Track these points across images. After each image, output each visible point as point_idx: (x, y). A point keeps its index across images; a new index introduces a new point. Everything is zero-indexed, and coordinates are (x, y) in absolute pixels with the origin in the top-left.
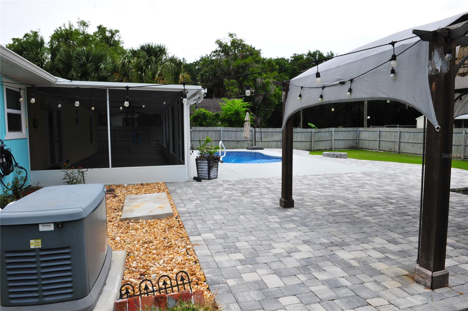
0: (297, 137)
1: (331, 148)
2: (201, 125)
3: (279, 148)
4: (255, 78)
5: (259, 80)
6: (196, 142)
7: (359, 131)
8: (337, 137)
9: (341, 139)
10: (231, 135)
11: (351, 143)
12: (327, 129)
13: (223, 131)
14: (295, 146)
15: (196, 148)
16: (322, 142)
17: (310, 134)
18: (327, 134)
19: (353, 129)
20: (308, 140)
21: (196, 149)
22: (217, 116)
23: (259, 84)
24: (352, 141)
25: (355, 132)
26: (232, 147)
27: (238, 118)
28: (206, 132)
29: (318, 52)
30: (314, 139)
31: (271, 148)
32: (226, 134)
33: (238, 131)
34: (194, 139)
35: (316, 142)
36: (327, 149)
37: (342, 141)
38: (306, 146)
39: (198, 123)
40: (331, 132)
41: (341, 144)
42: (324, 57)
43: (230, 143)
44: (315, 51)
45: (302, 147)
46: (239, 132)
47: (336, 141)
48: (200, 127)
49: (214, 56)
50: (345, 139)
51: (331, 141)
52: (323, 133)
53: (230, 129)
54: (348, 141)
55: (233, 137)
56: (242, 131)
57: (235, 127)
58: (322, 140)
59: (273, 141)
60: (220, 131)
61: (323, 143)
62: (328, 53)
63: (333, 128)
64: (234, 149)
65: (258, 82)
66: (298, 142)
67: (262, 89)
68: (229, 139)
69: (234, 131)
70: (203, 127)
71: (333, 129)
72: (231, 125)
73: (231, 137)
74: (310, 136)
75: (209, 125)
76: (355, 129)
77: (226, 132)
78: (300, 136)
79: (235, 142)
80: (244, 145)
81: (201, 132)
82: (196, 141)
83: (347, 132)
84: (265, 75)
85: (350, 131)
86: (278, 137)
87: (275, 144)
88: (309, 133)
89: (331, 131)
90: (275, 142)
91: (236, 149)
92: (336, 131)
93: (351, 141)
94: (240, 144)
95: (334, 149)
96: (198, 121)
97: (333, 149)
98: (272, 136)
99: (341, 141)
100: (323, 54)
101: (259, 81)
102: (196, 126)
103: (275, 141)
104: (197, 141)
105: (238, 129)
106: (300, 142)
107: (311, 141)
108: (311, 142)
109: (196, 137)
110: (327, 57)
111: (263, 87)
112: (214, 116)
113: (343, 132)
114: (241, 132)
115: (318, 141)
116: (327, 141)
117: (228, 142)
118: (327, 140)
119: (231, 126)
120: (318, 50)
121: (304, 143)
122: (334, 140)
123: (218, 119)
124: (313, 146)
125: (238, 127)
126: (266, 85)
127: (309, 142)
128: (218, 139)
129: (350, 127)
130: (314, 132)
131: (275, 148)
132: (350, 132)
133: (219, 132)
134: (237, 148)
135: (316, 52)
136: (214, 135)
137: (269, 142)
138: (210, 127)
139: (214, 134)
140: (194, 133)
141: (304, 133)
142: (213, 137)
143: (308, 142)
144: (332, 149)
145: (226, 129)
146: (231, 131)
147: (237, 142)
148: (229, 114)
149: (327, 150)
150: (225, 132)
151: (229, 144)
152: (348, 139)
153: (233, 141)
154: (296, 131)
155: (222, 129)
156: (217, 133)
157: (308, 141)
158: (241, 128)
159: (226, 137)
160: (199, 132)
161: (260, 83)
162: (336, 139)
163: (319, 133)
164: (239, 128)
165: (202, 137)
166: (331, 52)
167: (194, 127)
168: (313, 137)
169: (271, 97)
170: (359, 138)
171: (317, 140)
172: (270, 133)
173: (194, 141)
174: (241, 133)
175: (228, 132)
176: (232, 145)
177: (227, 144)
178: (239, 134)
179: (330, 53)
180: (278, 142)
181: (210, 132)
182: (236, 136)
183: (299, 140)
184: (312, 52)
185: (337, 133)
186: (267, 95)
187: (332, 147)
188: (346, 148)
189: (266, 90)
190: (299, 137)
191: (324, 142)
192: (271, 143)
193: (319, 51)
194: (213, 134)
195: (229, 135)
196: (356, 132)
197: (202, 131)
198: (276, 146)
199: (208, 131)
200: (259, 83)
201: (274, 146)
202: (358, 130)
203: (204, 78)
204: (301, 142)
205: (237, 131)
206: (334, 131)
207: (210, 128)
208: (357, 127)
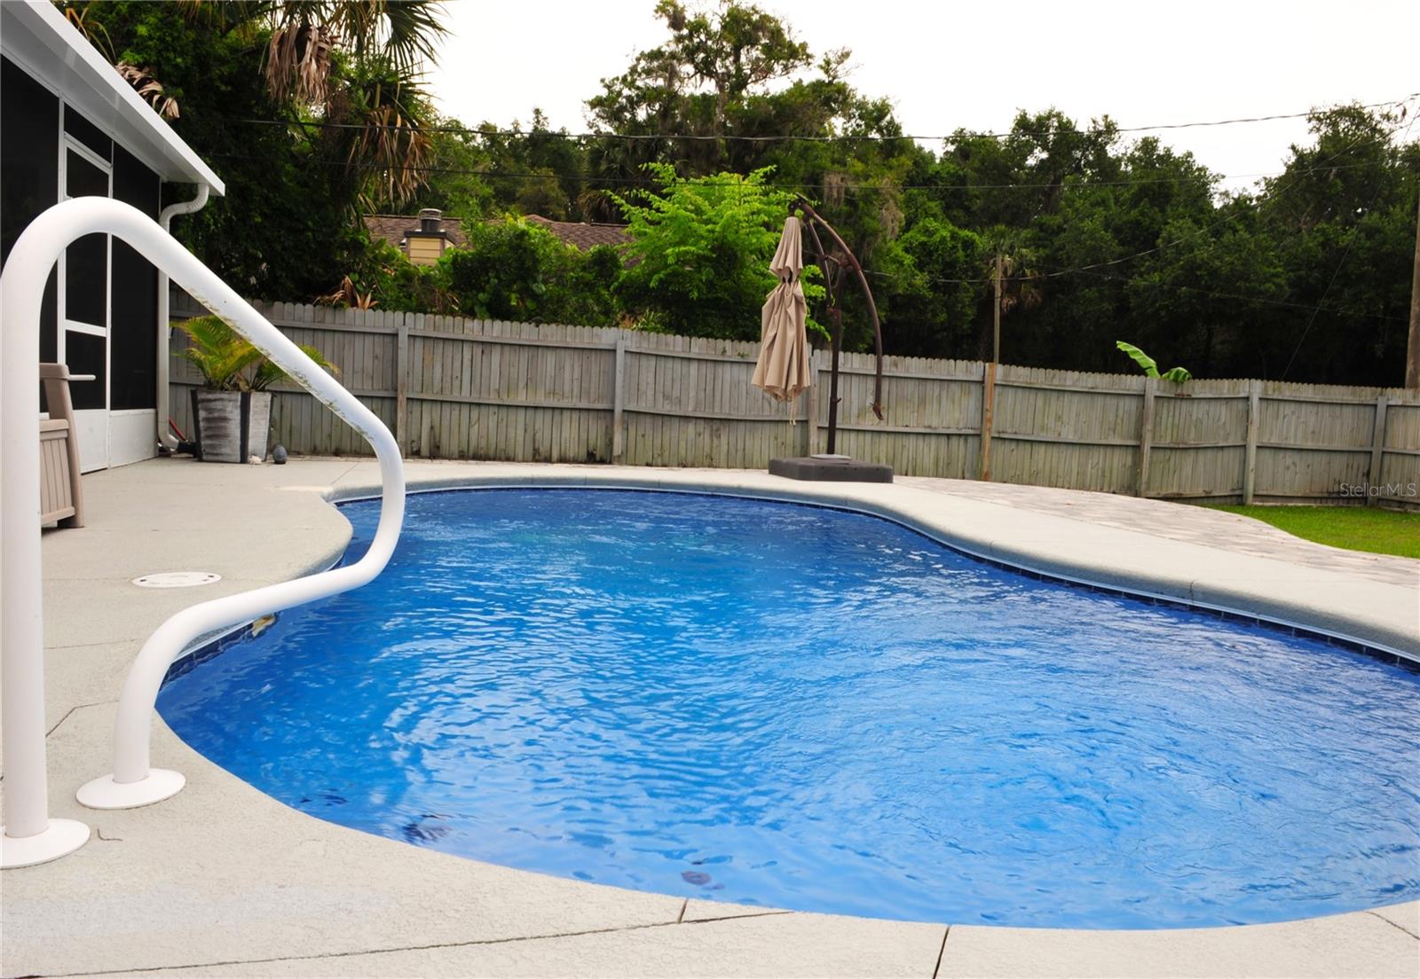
0: (1059, 418)
1: (1237, 492)
2: (499, 311)
3: (955, 478)
4: (818, 171)
5: (833, 180)
6: (456, 413)
7: (1388, 406)
8: (1271, 434)
9: (1291, 443)
10: (677, 386)
11: (1337, 472)
12: (1225, 387)
13: (629, 356)
14: (1047, 473)
15: (455, 450)
16: (1192, 453)
17: (1131, 405)
18: (1222, 411)
19: (1353, 394)
20: (1119, 442)
21: (456, 455)
22: (604, 263)
23: (832, 195)
24: (1344, 459)
25: (1362, 409)
26: (683, 452)
27: (729, 283)
28: (525, 355)
29: (1054, 116)
30: (1154, 438)
31: (914, 475)
32: (652, 375)
33: (724, 362)
34: (447, 391)
35: (1160, 454)
36: (1214, 497)
37: (1296, 457)
38: (1107, 474)
39: (481, 296)
40: (1241, 405)
41: (1291, 476)
42: (1080, 134)
43: (673, 432)
44: (1042, 114)
45: (1084, 474)
46: (727, 367)
47: (1267, 454)
48: (488, 322)
49: (648, 72)
50: (1310, 445)
51: (1238, 452)
52: (1204, 406)
53: (677, 344)
54: (1324, 457)
55: (692, 394)
56: (748, 363)
57: (707, 336)
58: (1192, 443)
59: (924, 434)
60: (614, 351)
61: (1195, 462)
62: (1094, 122)
63: (1253, 381)
64: (693, 466)
65: (831, 189)
66: (1063, 448)
67: (845, 223)
68: (666, 408)
69: (699, 360)
70: (507, 323)
71: (1255, 388)
72: (685, 322)
73: (676, 393)
74: (1133, 419)
75: (545, 311)
76: (1366, 393)
77: (653, 361)
78: (1078, 415)
79: (701, 425)
80: (757, 447)
81: (496, 352)
82: (457, 407)
83: (1327, 408)
84: (859, 166)
85: (1341, 404)
86: (957, 415)
87: (937, 450)
88: (1128, 400)
89: (1242, 395)
90: (933, 440)
91: (702, 465)
92: (1267, 399)
93: (1339, 462)
94: (732, 439)
95: (1255, 496)
96: (482, 290)
97: (1250, 501)
98: (922, 402)
99: (1289, 458)
100: (1073, 123)
101: (834, 185)
102: (470, 313)
103: (939, 435)
104: (465, 409)
105: (724, 352)
106: (1077, 451)
107: (1137, 449)
108: (1134, 455)
109: (457, 383)
110: (1089, 137)
111: (850, 215)
112: (584, 269)
113: (1304, 406)
114: (744, 367)
115: (1171, 449)
116: (1220, 454)
117: (659, 421)
118: (1222, 448)
119: (680, 330)
120: (1057, 110)
121: (1097, 456)
122: (1258, 447)
123: (607, 287)
124: (1145, 477)
125: (724, 338)
126: (861, 204)
127: (1123, 451)
128: (599, 399)
129: (1343, 384)
130: (1158, 394)
131: (937, 476)
132: (1338, 409)
133: (606, 357)
134: (711, 463)
135: (1048, 118)
136: (576, 375)
137: (900, 440)
138: (553, 326)
139: (577, 370)
140: (449, 353)
141: (1100, 400)
142: (567, 388)
143: (1117, 452)
144: (1241, 496)
145: (653, 346)
146: (683, 358)
147: (716, 425)
148: (671, 260)
149: (1217, 501)
150: (644, 361)
151: (666, 438)
152: (1325, 446)
153: (687, 418)
154: (1056, 382)
155: (628, 343)
156: (596, 365)
157: (1121, 446)
158: (744, 347)
159: (650, 393)
160: (478, 350)
161: (838, 192)
162: (1265, 441)
163: (1179, 402)
164: (728, 342)
165: (495, 383)
166: (1106, 117)
167: (449, 319)
168: (1149, 427)
169: (877, 261)
170: (1384, 445)
171: (1166, 442)
172: (912, 383)
173: (446, 408)
174: (740, 372)
175: (662, 362)
176: (683, 444)
177: (649, 432)
178: (727, 377)
179: (1103, 123)
180: (954, 441)
181: (551, 358)
182: (709, 388)
183: (1071, 438)
184: (1032, 118)
185: (1272, 408)
186: (865, 248)
187: (1242, 489)
188: (1315, 499)
189: (863, 225)
190: (1072, 422)
191: (1201, 453)
192: (911, 442)
193: (1058, 115)
194: (571, 367)
195: (669, 383)
196: (1368, 409)
197: (502, 345)
198: (941, 464)
199: (538, 347)
200: (835, 195)
201: (928, 461)
202: (1382, 403)
203: (603, 167)
204: (1084, 451)
205: (715, 361)
206: (1261, 399)
207: (551, 333)
208: (1377, 386)
